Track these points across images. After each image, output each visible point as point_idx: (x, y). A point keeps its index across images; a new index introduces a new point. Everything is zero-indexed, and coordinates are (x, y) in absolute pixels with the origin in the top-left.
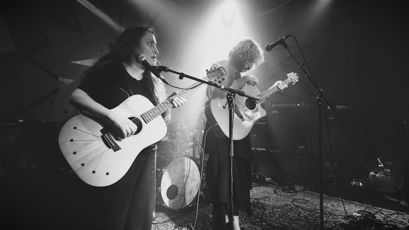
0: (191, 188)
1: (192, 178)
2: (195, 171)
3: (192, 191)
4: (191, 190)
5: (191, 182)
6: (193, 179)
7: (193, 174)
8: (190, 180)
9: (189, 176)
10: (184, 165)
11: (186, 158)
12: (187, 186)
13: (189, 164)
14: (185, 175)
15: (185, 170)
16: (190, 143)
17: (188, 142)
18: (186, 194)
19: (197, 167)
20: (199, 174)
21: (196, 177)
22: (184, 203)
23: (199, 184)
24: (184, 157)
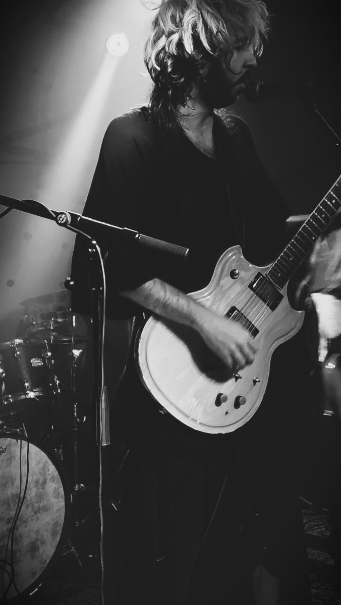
0: (34, 536)
1: (37, 502)
2: (48, 481)
3: (39, 543)
4: (33, 540)
5: (34, 517)
6: (39, 506)
7: (41, 491)
8: (30, 509)
9: (28, 497)
10: (10, 464)
11: (14, 441)
12: (22, 530)
13: (24, 459)
14: (13, 496)
15: (13, 480)
16: (32, 391)
17: (24, 391)
18: (18, 555)
19: (52, 468)
20: (62, 489)
21: (53, 500)
22: (12, 585)
23: (62, 520)
24: (9, 439)
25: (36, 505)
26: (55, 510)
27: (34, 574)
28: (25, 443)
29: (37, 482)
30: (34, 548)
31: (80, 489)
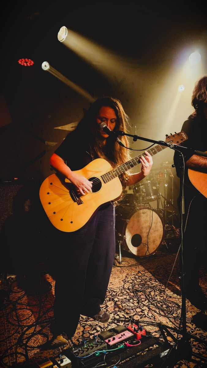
0: (154, 238)
2: (158, 223)
3: (155, 240)
5: (154, 233)
7: (156, 225)
8: (153, 230)
9: (152, 227)
10: (147, 217)
11: (148, 210)
12: (150, 236)
13: (151, 216)
14: (148, 226)
15: (148, 222)
16: (153, 196)
17: (151, 196)
18: (150, 243)
19: (159, 219)
20: (162, 225)
21: (159, 228)
22: (148, 251)
23: (162, 234)
24: (147, 210)
25: (155, 229)
26: (160, 231)
27: (154, 249)
28: (151, 211)
29: (155, 222)
30: (154, 242)
31: (167, 226)
